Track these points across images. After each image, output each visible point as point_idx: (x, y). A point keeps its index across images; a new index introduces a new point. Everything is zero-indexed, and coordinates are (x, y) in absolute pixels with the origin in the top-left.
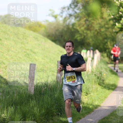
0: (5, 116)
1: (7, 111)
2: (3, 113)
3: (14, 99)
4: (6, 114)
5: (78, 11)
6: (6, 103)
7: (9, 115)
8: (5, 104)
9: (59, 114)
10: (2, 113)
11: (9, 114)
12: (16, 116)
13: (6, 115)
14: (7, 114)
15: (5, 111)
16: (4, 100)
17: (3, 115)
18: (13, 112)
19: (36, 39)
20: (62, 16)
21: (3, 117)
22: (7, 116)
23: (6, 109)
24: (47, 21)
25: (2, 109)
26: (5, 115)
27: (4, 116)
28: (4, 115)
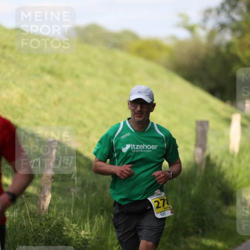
0: (88, 235)
1: (92, 224)
2: (84, 229)
3: (105, 200)
4: (89, 231)
5: (238, 18)
6: (89, 209)
7: (94, 233)
8: (87, 211)
9: (200, 230)
10: (80, 228)
11: (96, 230)
12: (109, 235)
13: (90, 233)
14: (91, 231)
15: (88, 225)
16: (84, 203)
17: (83, 233)
18: (103, 227)
19: (152, 74)
20: (204, 28)
21: (83, 236)
22: (91, 235)
23: (90, 219)
24: (174, 38)
25: (80, 221)
26: (87, 233)
27: (85, 235)
28: (85, 232)
